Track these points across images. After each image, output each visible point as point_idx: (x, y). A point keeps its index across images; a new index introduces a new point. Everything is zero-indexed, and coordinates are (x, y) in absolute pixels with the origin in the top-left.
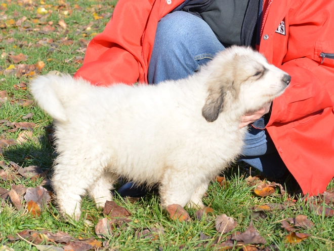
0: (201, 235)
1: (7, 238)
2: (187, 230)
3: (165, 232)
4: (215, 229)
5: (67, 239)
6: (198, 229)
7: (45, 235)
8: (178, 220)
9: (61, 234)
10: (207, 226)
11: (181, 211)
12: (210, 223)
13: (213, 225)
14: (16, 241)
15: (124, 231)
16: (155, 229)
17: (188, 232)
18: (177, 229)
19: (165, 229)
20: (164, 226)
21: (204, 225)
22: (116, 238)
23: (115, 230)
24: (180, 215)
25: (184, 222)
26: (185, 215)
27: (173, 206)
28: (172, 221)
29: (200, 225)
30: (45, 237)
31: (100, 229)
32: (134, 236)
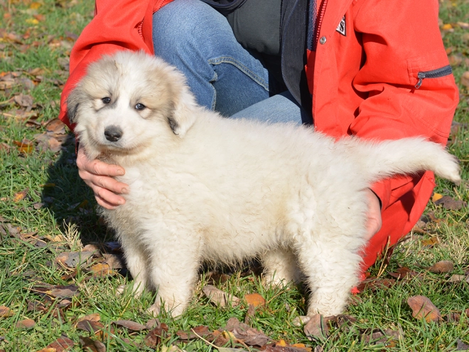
0: (459, 343)
1: (176, 335)
2: (437, 335)
3: (405, 336)
5: (262, 341)
6: (453, 335)
7: (231, 333)
8: (425, 320)
9: (254, 332)
10: (467, 331)
11: (428, 306)
14: (191, 340)
15: (345, 332)
16: (390, 331)
17: (440, 338)
19: (404, 333)
20: (403, 328)
21: (463, 329)
22: (333, 342)
23: (331, 331)
24: (427, 311)
25: (434, 323)
26: (435, 313)
27: (418, 299)
28: (415, 321)
29: (456, 329)
30: (232, 336)
31: (311, 329)
32: (360, 341)
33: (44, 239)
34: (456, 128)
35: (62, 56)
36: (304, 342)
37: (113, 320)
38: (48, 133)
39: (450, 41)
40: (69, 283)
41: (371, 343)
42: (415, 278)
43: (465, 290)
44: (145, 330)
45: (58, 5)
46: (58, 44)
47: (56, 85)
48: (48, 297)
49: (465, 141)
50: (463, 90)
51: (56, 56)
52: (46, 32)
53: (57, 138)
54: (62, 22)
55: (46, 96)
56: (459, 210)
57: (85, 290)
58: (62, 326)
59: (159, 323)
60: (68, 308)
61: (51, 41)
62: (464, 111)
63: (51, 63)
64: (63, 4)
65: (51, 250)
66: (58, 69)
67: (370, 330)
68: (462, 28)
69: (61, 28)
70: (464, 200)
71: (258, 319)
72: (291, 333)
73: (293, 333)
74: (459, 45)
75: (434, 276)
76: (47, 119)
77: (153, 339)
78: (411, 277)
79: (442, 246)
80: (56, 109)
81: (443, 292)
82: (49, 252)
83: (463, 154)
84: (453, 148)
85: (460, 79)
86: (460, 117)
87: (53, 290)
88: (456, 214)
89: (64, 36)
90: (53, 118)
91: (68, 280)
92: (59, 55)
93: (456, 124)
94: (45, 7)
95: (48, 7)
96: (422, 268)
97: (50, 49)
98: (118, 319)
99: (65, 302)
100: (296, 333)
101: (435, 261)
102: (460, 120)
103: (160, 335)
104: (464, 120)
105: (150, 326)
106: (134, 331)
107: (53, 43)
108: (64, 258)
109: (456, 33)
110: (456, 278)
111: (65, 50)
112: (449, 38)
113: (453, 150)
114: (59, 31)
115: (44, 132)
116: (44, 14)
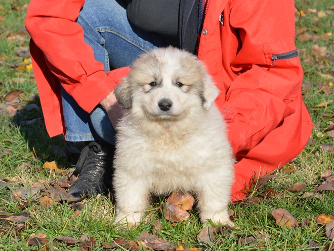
0: (310, 242)
1: (102, 246)
2: (294, 237)
3: (271, 239)
4: (325, 235)
5: (166, 247)
6: (306, 236)
7: (142, 243)
8: (285, 226)
9: (160, 241)
10: (316, 232)
11: (287, 216)
12: (319, 229)
13: (322, 231)
14: (113, 248)
15: (227, 237)
16: (260, 236)
17: (296, 239)
18: (284, 235)
19: (270, 237)
20: (269, 233)
21: (313, 231)
22: (218, 245)
23: (216, 238)
24: (286, 220)
25: (291, 228)
26: (292, 221)
27: (280, 211)
28: (278, 227)
29: (308, 232)
30: (144, 244)
31: (202, 237)
32: (237, 244)
33: (5, 180)
34: (308, 86)
35: (17, 46)
36: (197, 247)
37: (56, 236)
38: (7, 103)
39: (303, 23)
40: (23, 211)
41: (246, 245)
42: (278, 196)
43: (314, 203)
44: (79, 243)
45: (14, 9)
46: (14, 38)
47: (12, 67)
48: (8, 223)
49: (314, 95)
50: (312, 59)
51: (12, 46)
52: (5, 29)
53: (13, 106)
54: (16, 21)
55: (5, 76)
56: (311, 146)
57: (35, 216)
58: (17, 243)
59: (89, 237)
60: (23, 229)
61: (9, 35)
62: (313, 73)
63: (9, 52)
64: (18, 8)
65: (10, 188)
66: (14, 56)
67: (244, 235)
68: (312, 13)
69: (16, 25)
70: (314, 138)
71: (163, 231)
72: (187, 241)
73: (189, 240)
74: (309, 26)
75: (292, 194)
76: (6, 92)
77: (85, 249)
78: (274, 195)
79: (298, 173)
80: (13, 84)
81: (298, 205)
82: (8, 189)
83: (313, 105)
84: (305, 101)
85: (310, 50)
86: (311, 78)
87: (12, 217)
88: (308, 148)
89: (19, 31)
90: (11, 91)
91: (23, 209)
92: (15, 45)
93: (308, 84)
94: (4, 11)
95: (6, 11)
96: (283, 188)
97: (8, 41)
98: (59, 236)
99: (20, 225)
100: (191, 240)
101: (292, 184)
102: (311, 80)
103: (90, 246)
104: (313, 80)
105: (83, 240)
106: (71, 244)
107: (10, 36)
108: (19, 193)
109: (307, 17)
110: (307, 195)
111: (19, 41)
112: (302, 21)
113: (306, 102)
114: (14, 28)
115: (4, 102)
116: (4, 15)
